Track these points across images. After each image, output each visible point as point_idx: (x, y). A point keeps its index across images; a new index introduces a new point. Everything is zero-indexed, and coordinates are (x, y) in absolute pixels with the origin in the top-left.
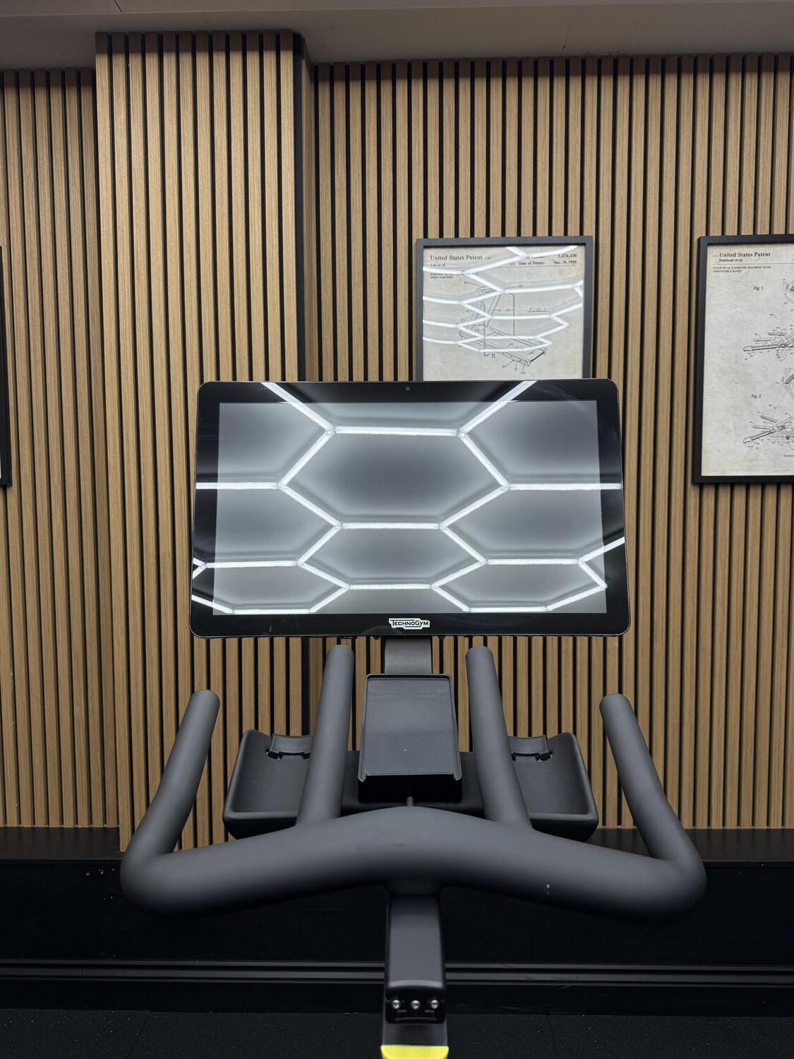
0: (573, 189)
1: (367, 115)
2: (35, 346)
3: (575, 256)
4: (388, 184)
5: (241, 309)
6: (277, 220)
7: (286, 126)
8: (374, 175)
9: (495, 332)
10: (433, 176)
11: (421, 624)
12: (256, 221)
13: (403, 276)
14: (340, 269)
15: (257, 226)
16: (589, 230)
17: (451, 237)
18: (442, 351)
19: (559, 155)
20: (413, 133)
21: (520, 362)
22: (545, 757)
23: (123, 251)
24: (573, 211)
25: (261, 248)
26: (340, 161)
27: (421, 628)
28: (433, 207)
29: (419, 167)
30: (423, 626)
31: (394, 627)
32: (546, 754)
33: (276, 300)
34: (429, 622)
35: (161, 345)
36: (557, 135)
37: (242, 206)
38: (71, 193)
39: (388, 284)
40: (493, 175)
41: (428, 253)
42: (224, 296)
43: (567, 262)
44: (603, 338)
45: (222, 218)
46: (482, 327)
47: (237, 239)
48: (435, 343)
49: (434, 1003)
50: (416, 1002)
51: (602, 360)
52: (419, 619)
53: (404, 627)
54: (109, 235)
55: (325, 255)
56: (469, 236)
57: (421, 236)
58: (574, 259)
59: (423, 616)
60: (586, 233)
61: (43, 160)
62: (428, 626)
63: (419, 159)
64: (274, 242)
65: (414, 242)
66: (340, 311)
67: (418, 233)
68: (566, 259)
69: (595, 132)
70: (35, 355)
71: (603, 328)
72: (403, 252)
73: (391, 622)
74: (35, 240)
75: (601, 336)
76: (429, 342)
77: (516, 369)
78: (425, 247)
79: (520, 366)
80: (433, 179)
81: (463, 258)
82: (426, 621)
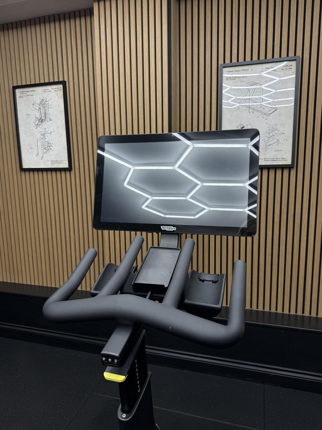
0: (292, 34)
1: (200, 12)
2: (78, 118)
3: (291, 66)
4: (208, 41)
5: (147, 100)
6: (161, 62)
7: (164, 22)
8: (203, 38)
9: (254, 102)
10: (228, 36)
11: (174, 229)
12: (153, 64)
13: (215, 80)
14: (188, 80)
15: (153, 65)
16: (299, 53)
17: (235, 62)
18: (230, 111)
19: (285, 20)
20: (220, 18)
21: (265, 114)
22: (214, 282)
23: (104, 80)
24: (292, 45)
25: (154, 74)
26: (189, 34)
27: (173, 230)
28: (228, 49)
29: (222, 32)
30: (173, 229)
31: (163, 229)
32: (216, 281)
33: (160, 95)
34: (176, 228)
35: (118, 116)
36: (285, 10)
37: (147, 58)
38: (89, 58)
39: (208, 84)
40: (255, 32)
41: (225, 70)
42: (141, 95)
43: (288, 69)
44: (304, 102)
45: (140, 63)
46: (248, 100)
47: (145, 71)
48: (227, 108)
49: (116, 361)
50: (110, 359)
51: (303, 112)
52: (172, 227)
53: (166, 229)
54: (99, 74)
55: (183, 74)
56: (243, 61)
57: (222, 63)
58: (290, 67)
59: (174, 226)
60: (297, 55)
61: (79, 46)
62: (175, 229)
63: (222, 29)
64: (160, 71)
65: (219, 65)
66: (188, 97)
67: (221, 62)
68: (287, 67)
69: (303, 6)
70: (78, 121)
71: (304, 98)
72: (215, 70)
73: (162, 227)
74: (77, 78)
75: (303, 101)
76: (225, 108)
77: (263, 118)
78: (223, 67)
79: (265, 116)
80: (228, 37)
81: (240, 70)
82: (175, 228)
